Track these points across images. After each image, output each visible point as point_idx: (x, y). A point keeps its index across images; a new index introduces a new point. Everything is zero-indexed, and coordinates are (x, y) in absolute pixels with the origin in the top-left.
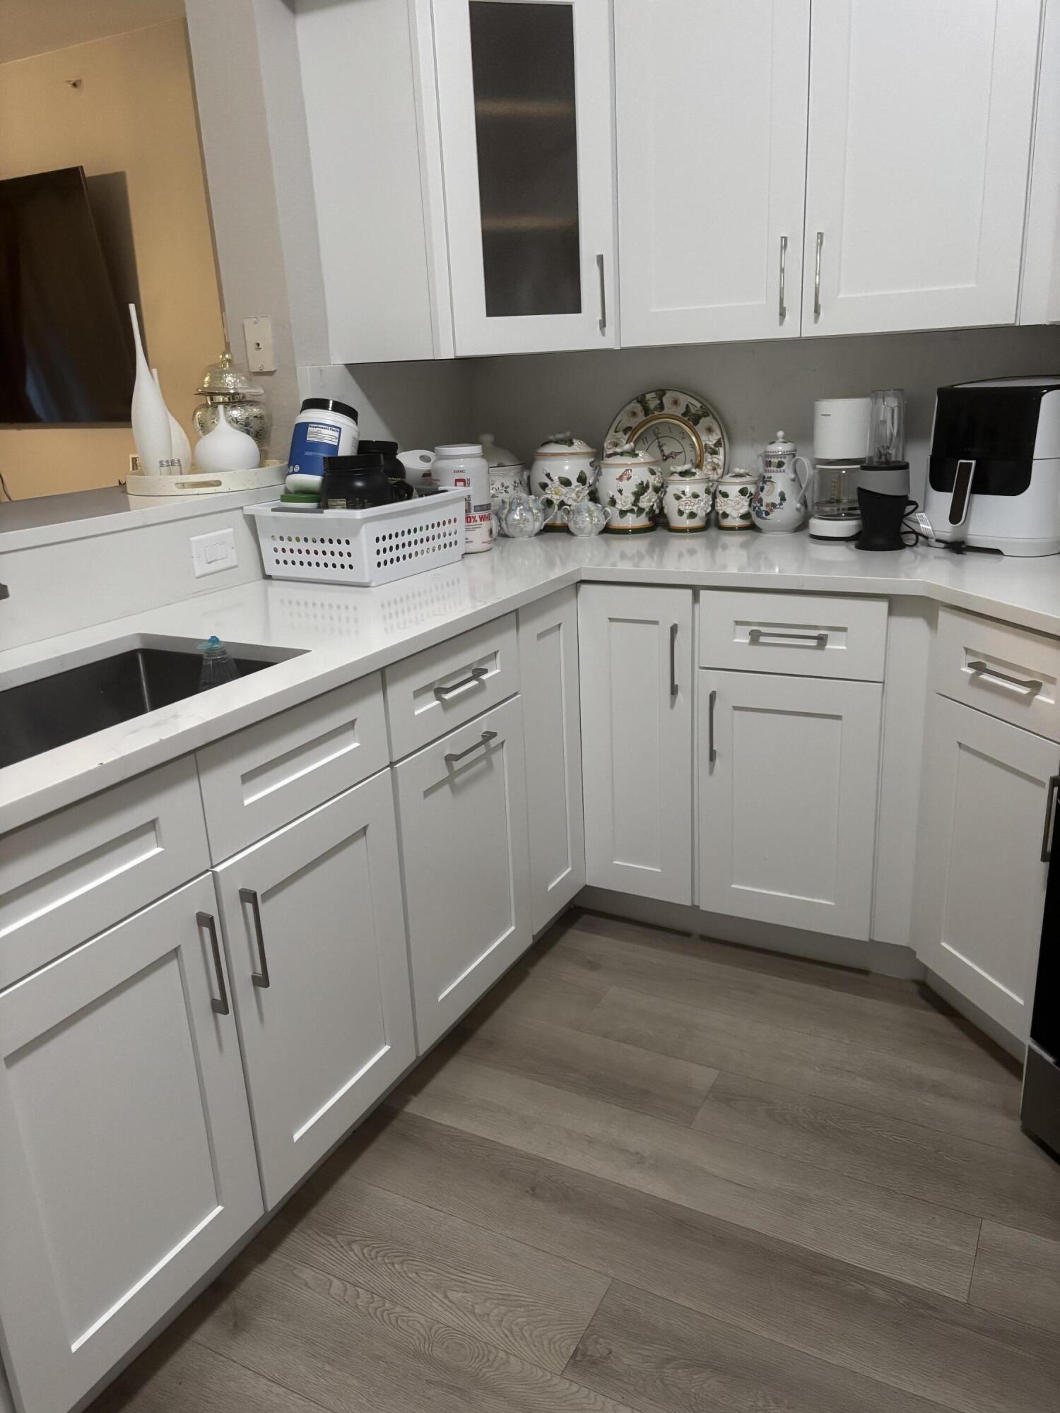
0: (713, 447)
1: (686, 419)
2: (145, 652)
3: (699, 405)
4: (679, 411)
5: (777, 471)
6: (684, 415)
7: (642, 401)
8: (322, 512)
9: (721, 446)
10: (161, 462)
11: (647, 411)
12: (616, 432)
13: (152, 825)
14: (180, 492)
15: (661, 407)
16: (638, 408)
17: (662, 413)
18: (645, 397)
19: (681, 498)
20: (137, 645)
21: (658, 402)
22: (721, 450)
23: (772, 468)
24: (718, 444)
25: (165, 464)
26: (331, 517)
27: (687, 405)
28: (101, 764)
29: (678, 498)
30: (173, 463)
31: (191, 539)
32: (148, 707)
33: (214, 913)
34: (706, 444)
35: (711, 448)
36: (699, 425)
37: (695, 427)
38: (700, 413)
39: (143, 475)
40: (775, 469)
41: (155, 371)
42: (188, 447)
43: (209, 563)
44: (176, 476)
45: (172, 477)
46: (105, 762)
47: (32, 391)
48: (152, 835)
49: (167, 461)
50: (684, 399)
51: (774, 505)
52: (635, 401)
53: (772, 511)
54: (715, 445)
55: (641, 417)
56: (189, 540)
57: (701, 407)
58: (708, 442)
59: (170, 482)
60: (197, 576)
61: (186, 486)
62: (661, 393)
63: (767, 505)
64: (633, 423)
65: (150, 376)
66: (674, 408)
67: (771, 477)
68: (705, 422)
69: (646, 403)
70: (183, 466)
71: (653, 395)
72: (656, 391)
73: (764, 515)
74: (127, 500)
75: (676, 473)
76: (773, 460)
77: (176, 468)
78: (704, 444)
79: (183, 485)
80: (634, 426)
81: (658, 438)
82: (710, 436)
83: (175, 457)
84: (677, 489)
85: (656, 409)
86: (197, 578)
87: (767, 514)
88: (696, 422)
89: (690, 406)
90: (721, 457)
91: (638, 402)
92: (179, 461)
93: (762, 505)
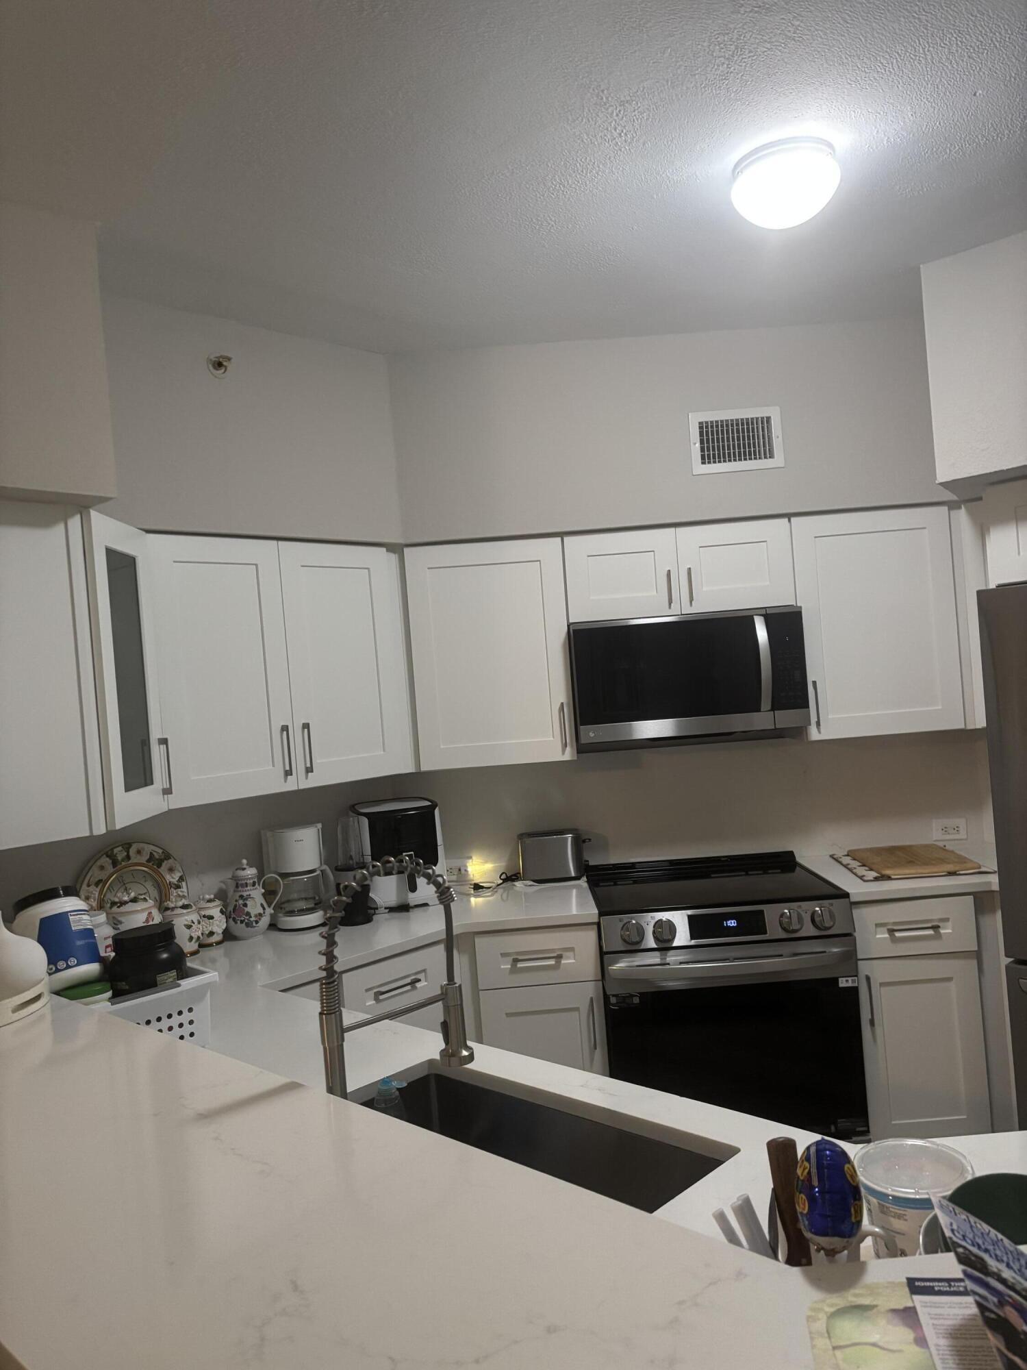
0: (176, 883)
1: (150, 864)
3: (160, 851)
4: (144, 859)
5: (253, 889)
6: (148, 861)
7: (111, 855)
8: (179, 985)
9: (183, 881)
11: (115, 863)
12: (89, 885)
15: (128, 857)
16: (105, 861)
17: (130, 862)
18: (113, 851)
19: (191, 926)
21: (126, 854)
22: (184, 884)
23: (249, 888)
24: (181, 879)
26: (189, 987)
27: (151, 853)
29: (189, 927)
34: (170, 882)
35: (175, 884)
36: (162, 868)
37: (159, 870)
38: (163, 857)
40: (252, 888)
50: (148, 849)
51: (260, 915)
52: (105, 856)
53: (260, 919)
54: (178, 881)
55: (110, 869)
57: (163, 852)
58: (172, 880)
62: (127, 846)
63: (256, 916)
64: (103, 875)
66: (139, 857)
67: (250, 895)
68: (165, 865)
69: (115, 856)
71: (120, 848)
72: (122, 845)
73: (254, 924)
75: (177, 908)
76: (248, 882)
78: (168, 881)
80: (104, 878)
81: (124, 884)
82: (173, 875)
84: (187, 920)
85: (123, 860)
87: (257, 922)
88: (159, 866)
89: (155, 854)
90: (184, 889)
91: (107, 856)
93: (251, 917)
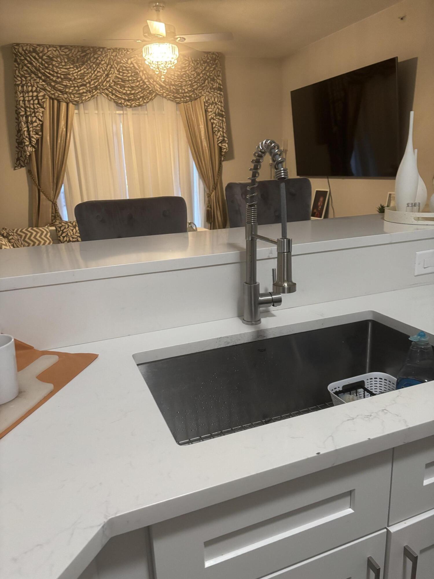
2: (374, 323)
10: (408, 204)
13: (350, 493)
14: (416, 222)
20: (369, 317)
25: (410, 205)
28: (318, 453)
30: (415, 205)
31: (417, 253)
32: (367, 369)
33: (381, 565)
39: (396, 211)
41: (416, 150)
42: (426, 195)
43: (425, 268)
44: (416, 213)
45: (413, 213)
46: (322, 452)
47: (353, 163)
48: (348, 498)
49: (412, 204)
56: (416, 253)
59: (411, 216)
60: (415, 275)
61: (420, 219)
65: (413, 153)
70: (421, 207)
74: (383, 224)
77: (416, 208)
79: (418, 219)
83: (417, 201)
86: (415, 276)
92: (419, 204)
